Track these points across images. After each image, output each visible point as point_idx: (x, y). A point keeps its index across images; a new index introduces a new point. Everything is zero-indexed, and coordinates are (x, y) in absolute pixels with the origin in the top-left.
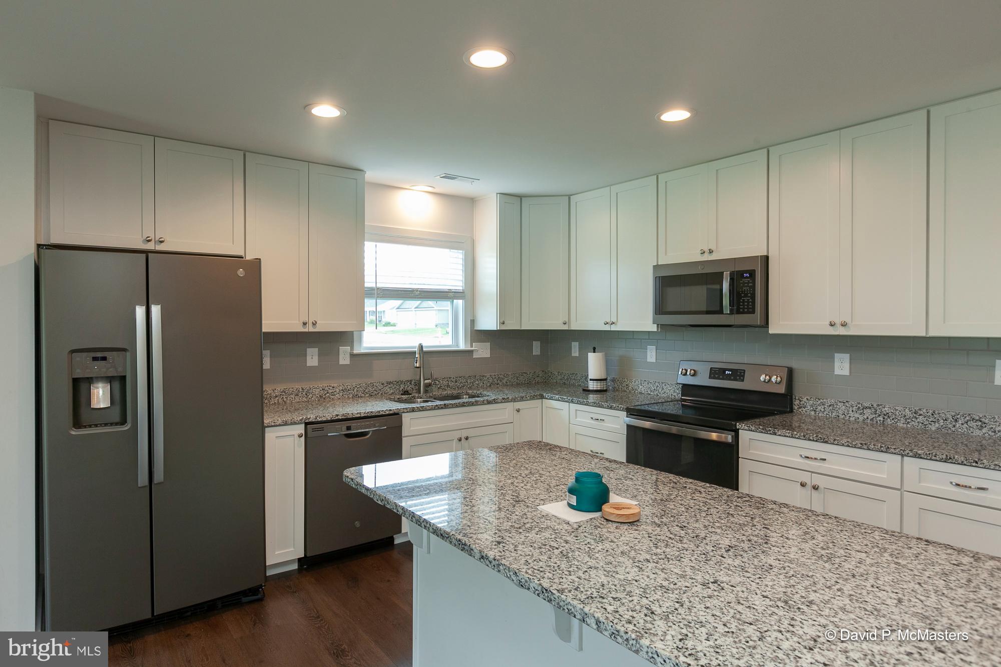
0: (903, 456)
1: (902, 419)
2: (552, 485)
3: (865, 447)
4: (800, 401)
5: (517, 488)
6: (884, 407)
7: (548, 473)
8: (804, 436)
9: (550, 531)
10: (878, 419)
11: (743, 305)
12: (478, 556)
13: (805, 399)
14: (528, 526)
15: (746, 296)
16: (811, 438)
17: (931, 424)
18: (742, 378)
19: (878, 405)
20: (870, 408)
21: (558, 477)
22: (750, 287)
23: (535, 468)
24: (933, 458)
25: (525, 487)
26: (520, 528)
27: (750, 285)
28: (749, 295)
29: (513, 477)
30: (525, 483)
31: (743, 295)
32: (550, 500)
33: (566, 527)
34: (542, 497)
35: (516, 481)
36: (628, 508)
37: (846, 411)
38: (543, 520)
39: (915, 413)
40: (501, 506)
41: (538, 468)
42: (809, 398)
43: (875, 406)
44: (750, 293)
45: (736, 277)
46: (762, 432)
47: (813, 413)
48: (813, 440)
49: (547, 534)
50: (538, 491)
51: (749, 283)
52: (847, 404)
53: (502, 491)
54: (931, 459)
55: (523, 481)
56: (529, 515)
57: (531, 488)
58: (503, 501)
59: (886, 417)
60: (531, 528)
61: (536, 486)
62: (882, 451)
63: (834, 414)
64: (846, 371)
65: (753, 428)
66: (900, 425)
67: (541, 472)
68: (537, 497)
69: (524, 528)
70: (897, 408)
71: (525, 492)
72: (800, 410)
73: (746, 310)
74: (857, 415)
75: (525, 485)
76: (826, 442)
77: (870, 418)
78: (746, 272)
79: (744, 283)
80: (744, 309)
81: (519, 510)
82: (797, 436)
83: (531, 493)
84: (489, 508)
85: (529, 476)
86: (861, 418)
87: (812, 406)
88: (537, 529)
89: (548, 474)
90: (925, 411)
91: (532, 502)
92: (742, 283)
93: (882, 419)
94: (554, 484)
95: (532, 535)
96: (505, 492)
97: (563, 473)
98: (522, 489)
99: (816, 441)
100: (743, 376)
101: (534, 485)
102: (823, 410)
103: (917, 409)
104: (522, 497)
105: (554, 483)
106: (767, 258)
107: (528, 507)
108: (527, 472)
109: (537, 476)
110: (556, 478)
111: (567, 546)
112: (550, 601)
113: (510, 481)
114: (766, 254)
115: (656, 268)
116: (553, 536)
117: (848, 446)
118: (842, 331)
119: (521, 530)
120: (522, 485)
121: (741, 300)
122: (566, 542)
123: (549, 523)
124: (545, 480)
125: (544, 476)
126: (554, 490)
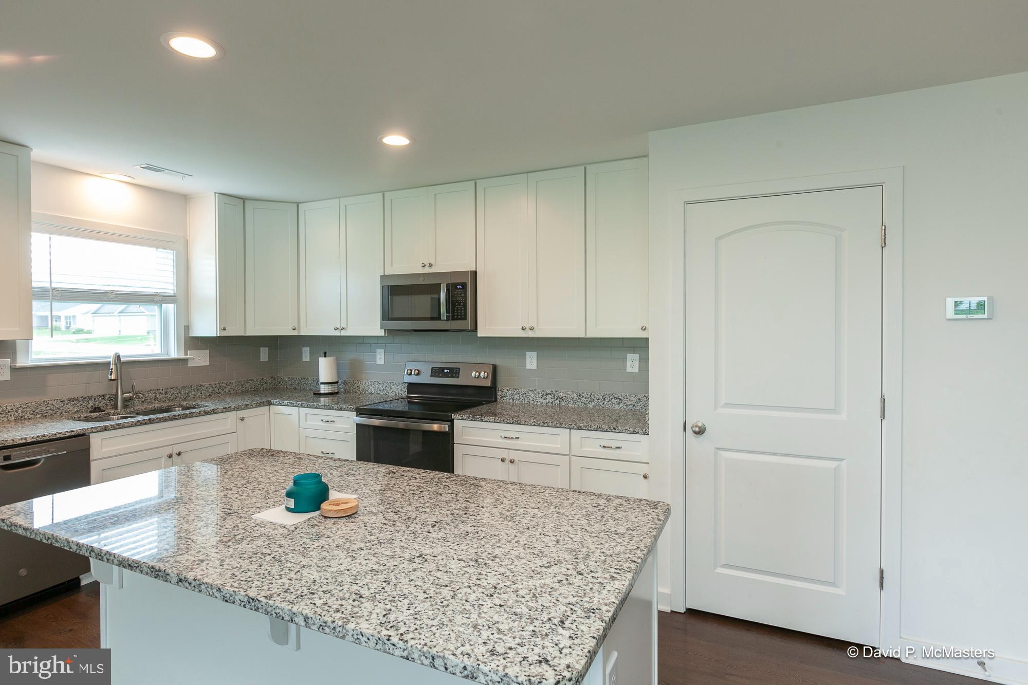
0: (570, 429)
1: (571, 401)
2: (270, 491)
3: (546, 425)
4: (502, 392)
5: (230, 500)
6: (560, 393)
7: (268, 480)
8: (503, 420)
9: (264, 538)
10: (556, 402)
11: (457, 313)
12: (175, 580)
13: (505, 390)
14: (239, 537)
15: (459, 304)
16: (509, 421)
17: (589, 403)
18: (457, 375)
19: (556, 391)
20: (551, 394)
21: (278, 482)
22: (462, 297)
23: (254, 476)
24: (590, 428)
25: (240, 498)
26: (229, 541)
27: (462, 295)
28: (462, 304)
29: (227, 489)
30: (240, 493)
31: (457, 304)
32: (267, 507)
33: (281, 531)
34: (258, 505)
35: (230, 492)
36: (347, 503)
37: (535, 398)
38: (256, 529)
39: (580, 396)
40: (209, 522)
41: (257, 476)
42: (508, 389)
43: (554, 392)
44: (462, 302)
45: (451, 288)
46: (472, 420)
47: (511, 401)
48: (510, 423)
49: (260, 542)
50: (254, 500)
51: (461, 293)
52: (535, 392)
54: (588, 430)
55: (238, 492)
56: (241, 526)
57: (247, 498)
59: (561, 400)
60: (242, 539)
61: (253, 495)
62: (557, 427)
63: (526, 401)
64: (534, 367)
65: (465, 417)
66: (570, 405)
67: (260, 480)
68: (252, 506)
69: (233, 541)
70: (568, 393)
71: (239, 503)
72: (502, 399)
73: (459, 317)
74: (542, 400)
75: (240, 496)
76: (519, 424)
77: (551, 402)
78: (459, 284)
79: (457, 294)
80: (457, 315)
81: (230, 523)
82: (498, 421)
83: (247, 502)
85: (245, 486)
86: (545, 403)
87: (510, 395)
88: (249, 539)
89: (267, 481)
90: (585, 393)
91: (247, 512)
92: (456, 294)
93: (558, 402)
94: (273, 490)
95: (243, 546)
97: (284, 478)
98: (236, 500)
99: (512, 424)
100: (459, 373)
101: (250, 494)
102: (518, 398)
103: (581, 392)
104: (235, 508)
105: (273, 488)
106: (475, 273)
107: (241, 517)
108: (243, 482)
109: (255, 484)
110: (276, 484)
111: (281, 550)
112: (257, 609)
113: (223, 494)
114: (474, 270)
115: (383, 277)
116: (267, 543)
117: (534, 425)
118: (530, 334)
119: (230, 543)
120: (236, 496)
121: (456, 309)
122: (280, 546)
123: (263, 530)
124: (264, 487)
125: (262, 483)
126: (272, 495)
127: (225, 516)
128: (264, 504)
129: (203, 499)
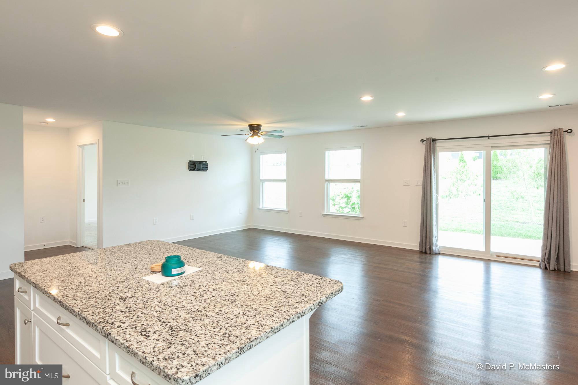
2: (189, 286)
5: (213, 281)
9: (198, 262)
14: (207, 263)
21: (180, 295)
23: (197, 303)
25: (208, 282)
26: (211, 262)
29: (216, 290)
30: (208, 286)
32: (194, 275)
34: (198, 277)
35: (214, 287)
38: (201, 266)
40: (221, 270)
41: (194, 303)
49: (200, 261)
50: (200, 280)
53: (222, 278)
55: (209, 287)
56: (207, 267)
57: (204, 282)
58: (221, 272)
60: (206, 262)
61: (200, 284)
67: (193, 298)
68: (201, 276)
69: (210, 262)
71: (208, 279)
75: (207, 284)
81: (212, 269)
83: (204, 279)
84: (227, 268)
85: (204, 292)
88: (204, 262)
89: (188, 297)
91: (204, 273)
94: (187, 287)
95: (206, 260)
96: (220, 278)
97: (175, 299)
98: (210, 281)
101: (202, 285)
104: (210, 276)
105: (186, 289)
107: (207, 271)
108: (205, 297)
109: (198, 294)
110: (183, 293)
111: (193, 258)
113: (219, 286)
116: (197, 261)
119: (211, 261)
120: (210, 284)
122: (193, 260)
123: (198, 265)
124: (192, 290)
125: (192, 294)
126: (189, 283)
127: (214, 272)
128: (195, 277)
129: (229, 283)
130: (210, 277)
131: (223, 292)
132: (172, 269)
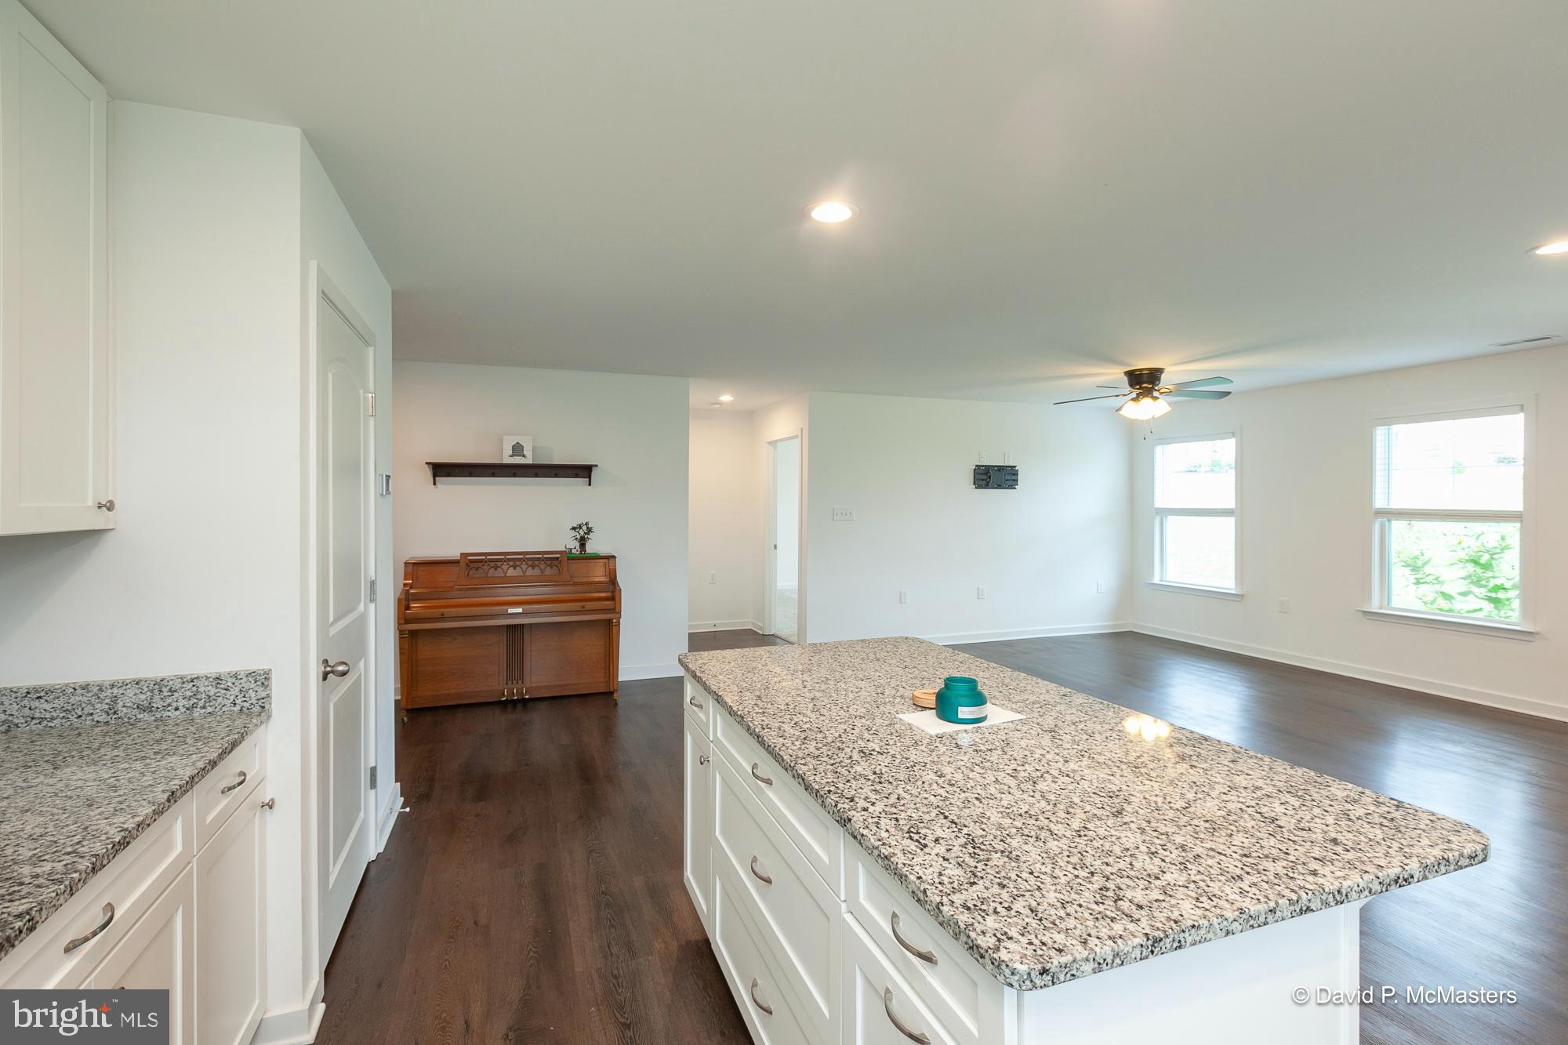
2: (999, 752)
5: (1057, 751)
7: (999, 778)
9: (1013, 700)
14: (1036, 706)
21: (983, 768)
23: (1025, 796)
25: (1044, 752)
26: (1046, 704)
29: (1068, 776)
30: (1045, 760)
33: (997, 702)
34: (1018, 734)
35: (1060, 765)
38: (1021, 709)
40: (1074, 727)
41: (1018, 794)
49: (1017, 698)
50: (1023, 743)
53: (1080, 748)
55: (1048, 763)
56: (1036, 715)
57: (1033, 749)
58: (1073, 733)
60: (1034, 703)
61: (1026, 753)
67: (1013, 783)
69: (1042, 704)
71: (1043, 743)
75: (1043, 755)
81: (1049, 722)
83: (1033, 742)
84: (1089, 725)
85: (1039, 774)
88: (1028, 702)
89: (1001, 776)
91: (1032, 729)
94: (995, 753)
95: (1032, 698)
96: (1074, 747)
97: (971, 775)
98: (1048, 749)
101: (1029, 755)
104: (1047, 737)
105: (994, 756)
107: (1038, 724)
108: (1042, 786)
109: (1022, 774)
110: (988, 764)
111: (1001, 689)
113: (1072, 766)
116: (1012, 696)
119: (1045, 702)
120: (1049, 756)
122: (1001, 692)
123: (1014, 706)
124: (1008, 762)
125: (1010, 772)
126: (998, 744)
127: (1056, 729)
128: (1011, 734)
129: (1098, 763)
130: (1046, 740)
131: (1086, 784)
132: (959, 708)
